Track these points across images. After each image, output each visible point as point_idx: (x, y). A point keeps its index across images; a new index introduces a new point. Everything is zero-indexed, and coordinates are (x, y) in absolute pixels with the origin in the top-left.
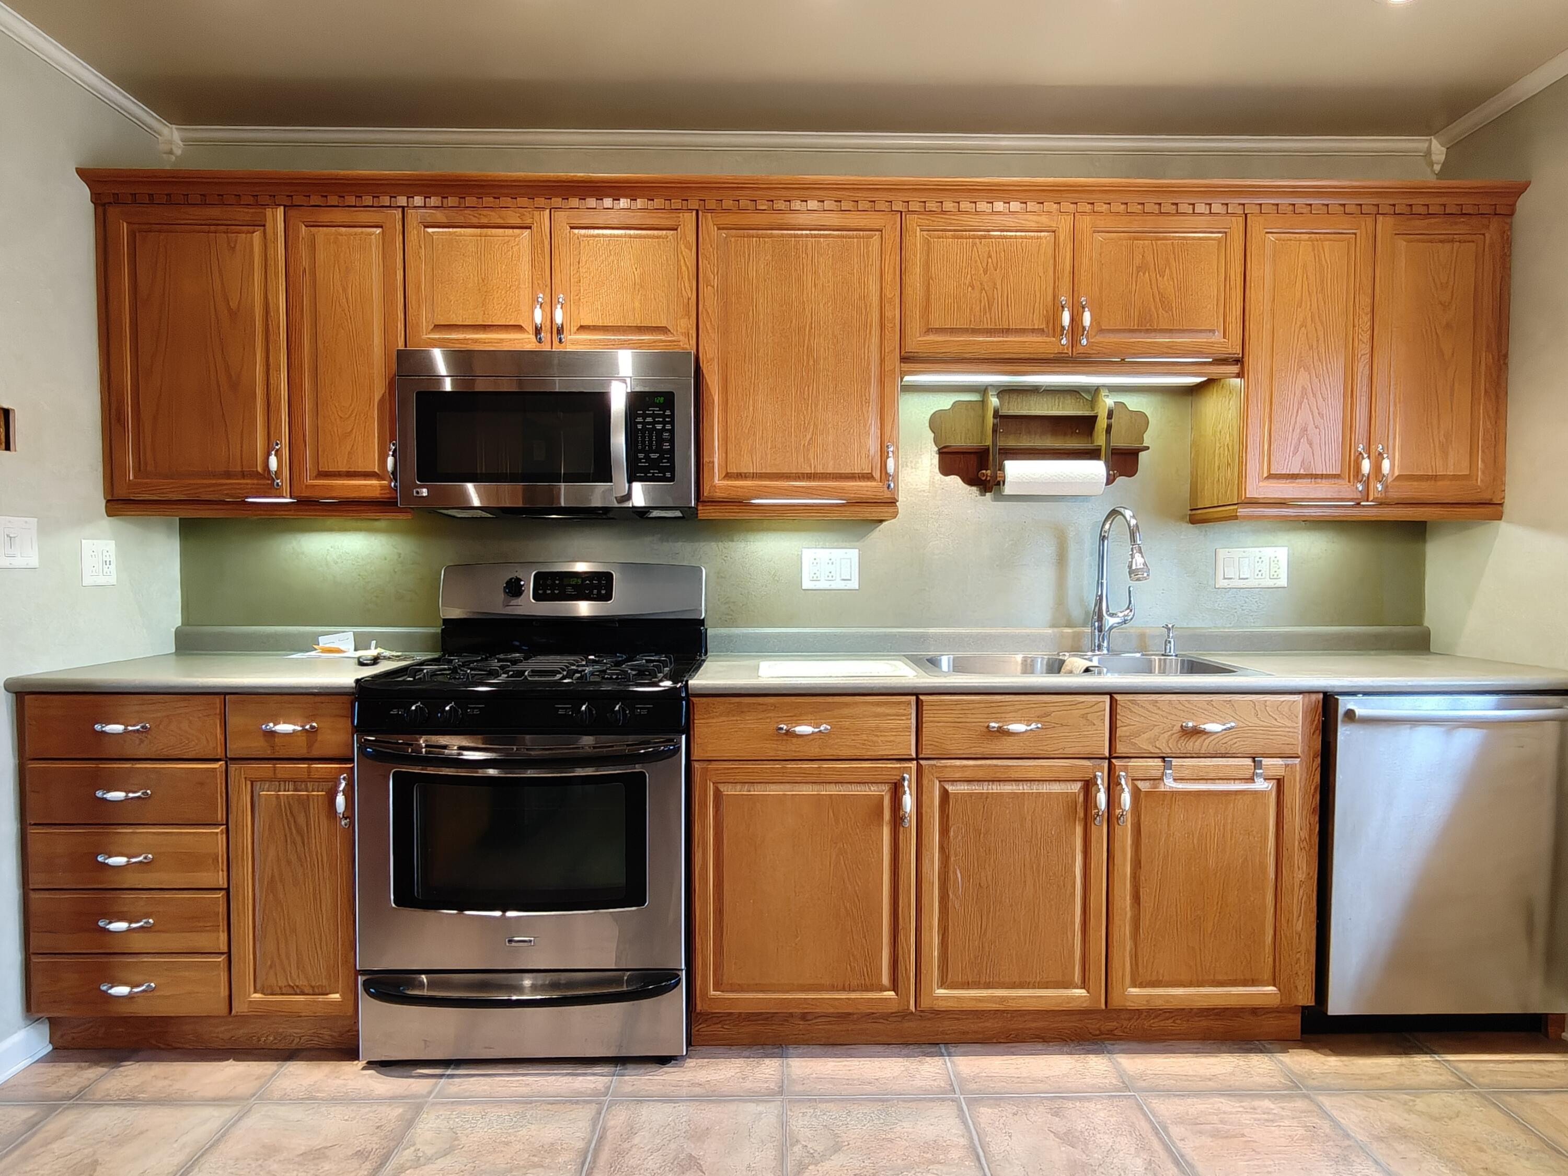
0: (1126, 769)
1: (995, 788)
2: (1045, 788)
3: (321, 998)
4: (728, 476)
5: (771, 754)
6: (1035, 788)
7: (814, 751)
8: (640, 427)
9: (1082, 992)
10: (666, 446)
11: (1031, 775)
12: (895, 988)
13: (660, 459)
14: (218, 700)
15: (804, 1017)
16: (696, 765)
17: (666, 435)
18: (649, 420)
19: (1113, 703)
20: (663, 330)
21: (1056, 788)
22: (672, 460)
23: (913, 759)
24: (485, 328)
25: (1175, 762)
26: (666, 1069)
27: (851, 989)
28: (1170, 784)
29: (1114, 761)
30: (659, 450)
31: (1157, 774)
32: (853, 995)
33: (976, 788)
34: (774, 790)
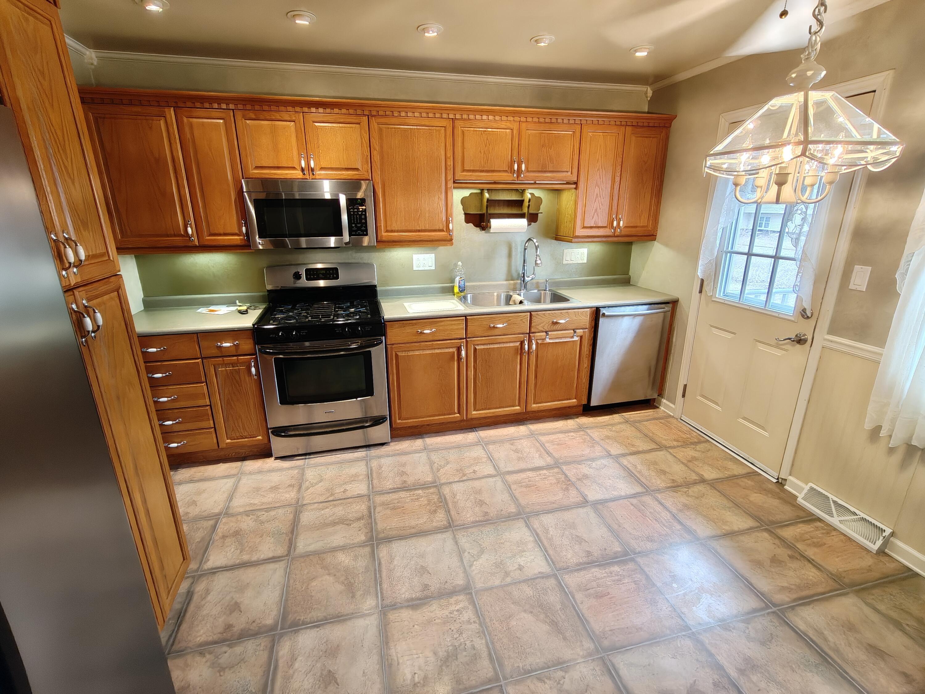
0: (534, 336)
1: (492, 346)
2: (508, 345)
3: (254, 439)
4: (387, 231)
5: (415, 340)
6: (505, 345)
7: (431, 338)
8: (352, 213)
9: (518, 408)
10: (363, 221)
11: (504, 341)
12: (459, 413)
13: (362, 226)
14: (195, 335)
15: (428, 425)
16: (388, 346)
17: (363, 217)
18: (356, 210)
19: (531, 315)
20: (357, 169)
21: (512, 345)
22: (366, 227)
23: (464, 339)
24: (278, 168)
25: (550, 333)
26: (384, 447)
27: (444, 415)
28: (548, 340)
29: (531, 334)
30: (361, 223)
31: (544, 337)
32: (445, 417)
33: (486, 347)
34: (417, 353)
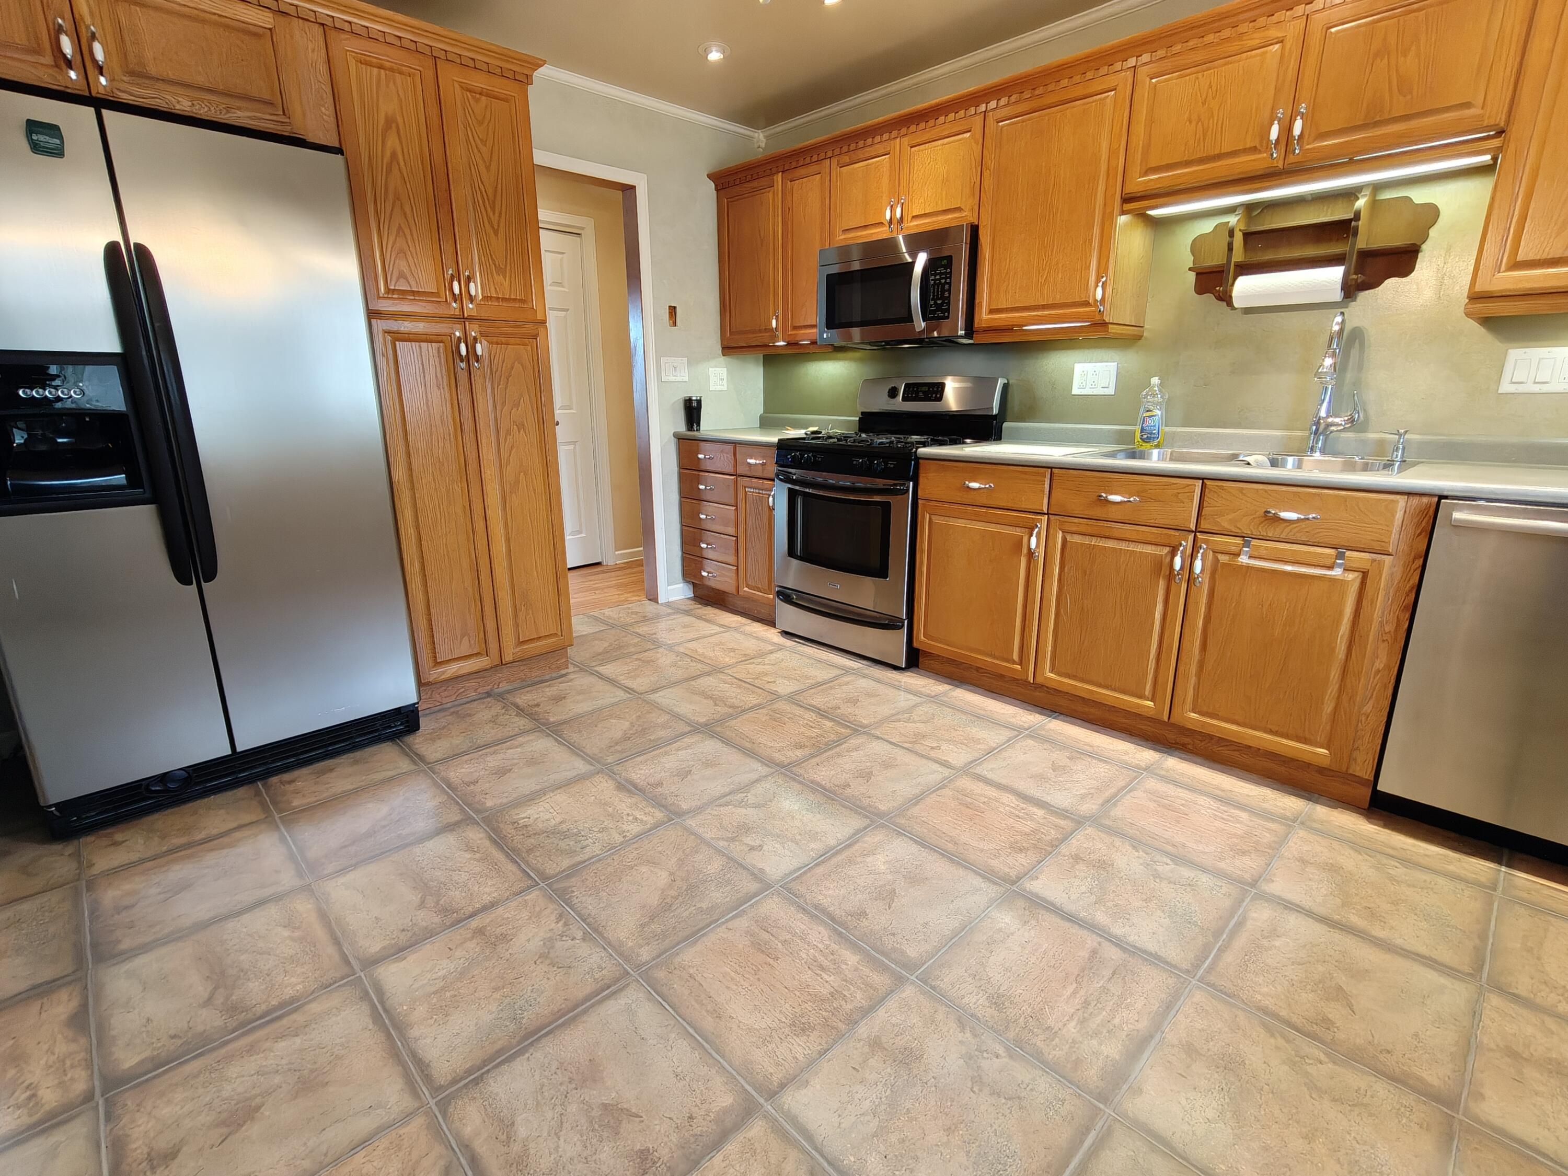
0: (1206, 542)
1: (1102, 543)
2: (1139, 548)
3: (766, 595)
4: (991, 311)
5: (959, 500)
6: (1132, 547)
7: (983, 500)
8: (932, 282)
9: (1150, 704)
10: (946, 294)
11: (1128, 536)
12: (1021, 664)
13: (942, 304)
15: (978, 669)
16: (920, 502)
17: (947, 287)
18: (938, 277)
19: (1203, 486)
20: (958, 209)
21: (1149, 549)
22: (949, 304)
23: (1045, 514)
24: (865, 227)
25: (1254, 542)
27: (995, 657)
28: (1244, 559)
29: (1198, 534)
30: (943, 298)
31: (1234, 549)
32: (996, 661)
33: (1087, 541)
34: (961, 523)
